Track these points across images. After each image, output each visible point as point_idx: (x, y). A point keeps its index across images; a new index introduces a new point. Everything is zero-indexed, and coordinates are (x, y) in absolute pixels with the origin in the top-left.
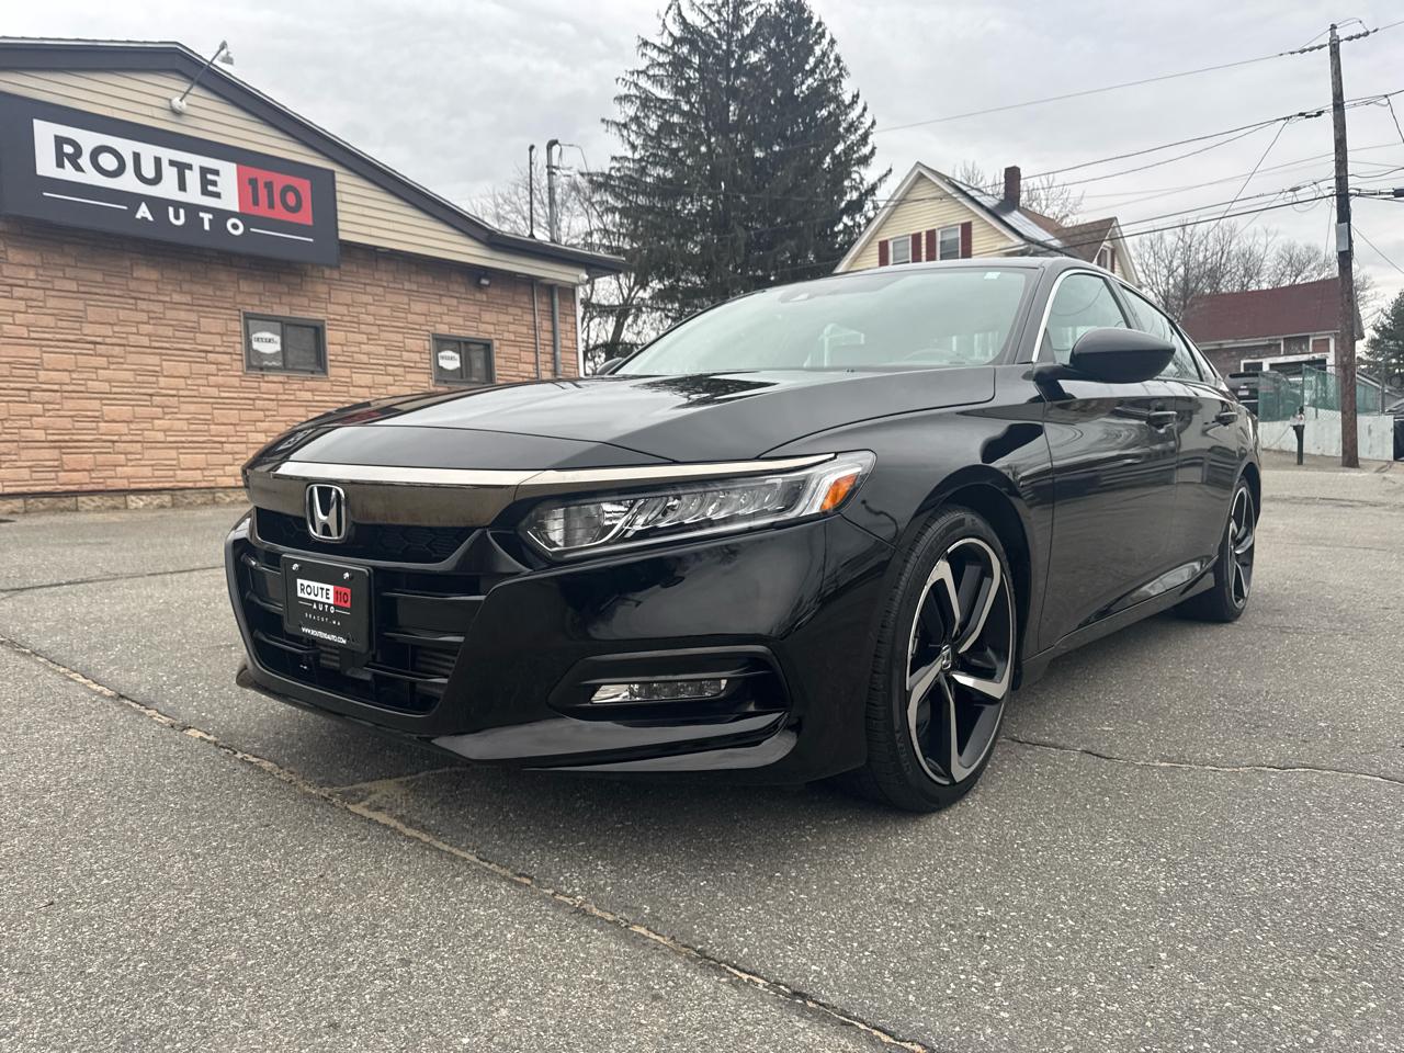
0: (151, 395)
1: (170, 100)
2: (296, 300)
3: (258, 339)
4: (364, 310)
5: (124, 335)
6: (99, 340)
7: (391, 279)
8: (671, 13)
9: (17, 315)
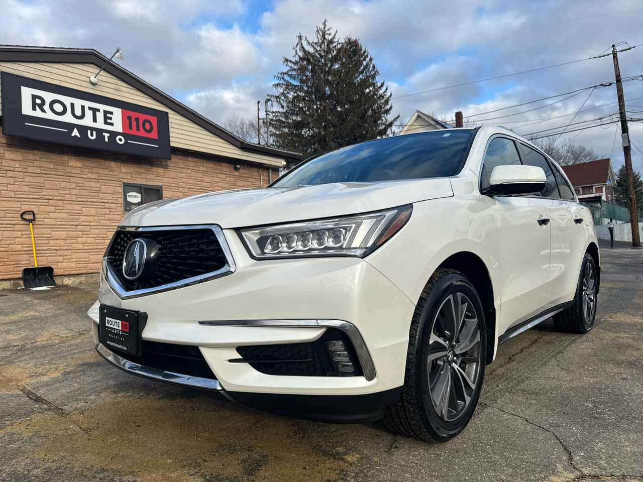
0: (76, 225)
1: (90, 78)
2: (149, 176)
3: (130, 196)
4: (181, 181)
5: (64, 195)
6: (51, 198)
7: (195, 166)
8: (298, 47)
9: (9, 185)
